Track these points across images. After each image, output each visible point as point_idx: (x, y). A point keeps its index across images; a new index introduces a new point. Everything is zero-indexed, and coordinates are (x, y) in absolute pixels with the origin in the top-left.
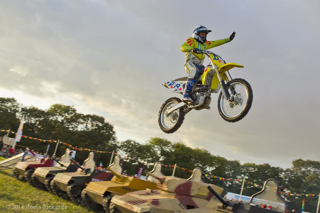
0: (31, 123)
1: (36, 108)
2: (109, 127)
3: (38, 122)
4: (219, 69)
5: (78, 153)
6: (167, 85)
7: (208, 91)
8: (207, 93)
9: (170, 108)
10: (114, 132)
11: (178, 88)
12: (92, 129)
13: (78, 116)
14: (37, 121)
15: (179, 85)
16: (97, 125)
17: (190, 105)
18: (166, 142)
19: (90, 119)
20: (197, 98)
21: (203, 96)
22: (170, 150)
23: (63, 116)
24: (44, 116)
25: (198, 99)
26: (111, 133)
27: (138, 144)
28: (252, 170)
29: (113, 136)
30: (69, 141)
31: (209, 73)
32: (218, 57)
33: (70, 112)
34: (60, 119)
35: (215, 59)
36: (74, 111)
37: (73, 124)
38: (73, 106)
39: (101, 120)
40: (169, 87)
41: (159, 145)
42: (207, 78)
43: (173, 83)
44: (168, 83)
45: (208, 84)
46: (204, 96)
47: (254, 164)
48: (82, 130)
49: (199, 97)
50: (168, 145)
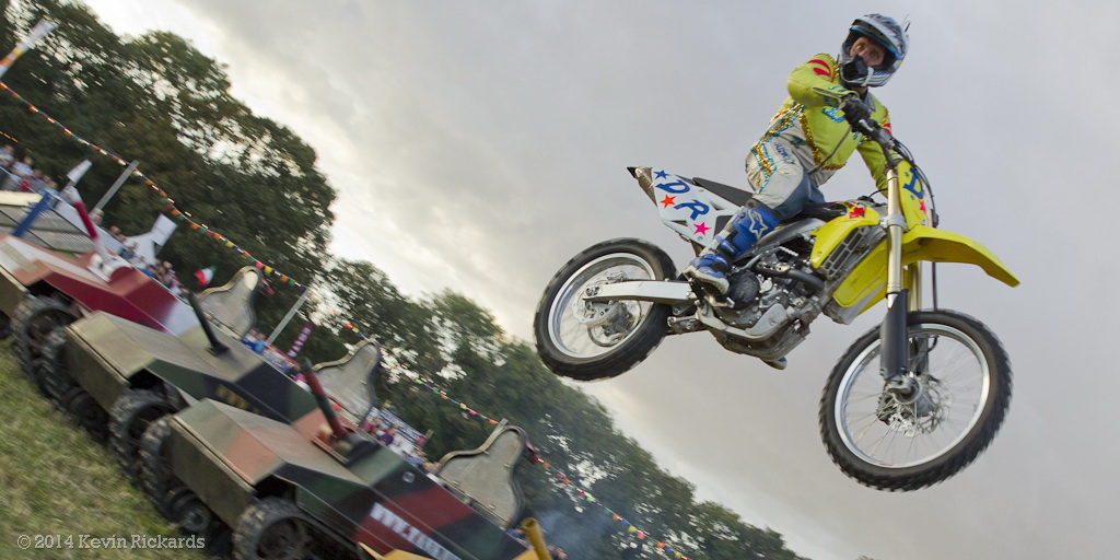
0: (53, 59)
1: (90, 13)
2: (320, 192)
3: (78, 67)
4: (909, 238)
5: (179, 235)
6: (655, 182)
7: (815, 299)
8: (806, 303)
9: (619, 281)
10: (330, 216)
11: (694, 217)
12: (259, 173)
13: (232, 109)
14: (76, 59)
15: (701, 209)
16: (282, 168)
17: (711, 313)
18: (489, 323)
19: (267, 139)
20: (758, 303)
21: (786, 308)
22: (490, 354)
23: (175, 84)
24: (111, 55)
25: (755, 309)
26: (319, 213)
27: (394, 290)
28: (721, 532)
29: (323, 227)
30: (164, 178)
31: (859, 231)
32: (925, 188)
33: (209, 80)
34: (163, 89)
35: (910, 187)
36: (223, 84)
37: (201, 128)
38: (225, 66)
39: (305, 156)
40: (660, 194)
41: (461, 326)
42: (842, 247)
43: (682, 187)
44: (662, 174)
45: (831, 272)
46: (790, 310)
47: (737, 517)
48: (226, 161)
49: (765, 303)
50: (491, 335)
